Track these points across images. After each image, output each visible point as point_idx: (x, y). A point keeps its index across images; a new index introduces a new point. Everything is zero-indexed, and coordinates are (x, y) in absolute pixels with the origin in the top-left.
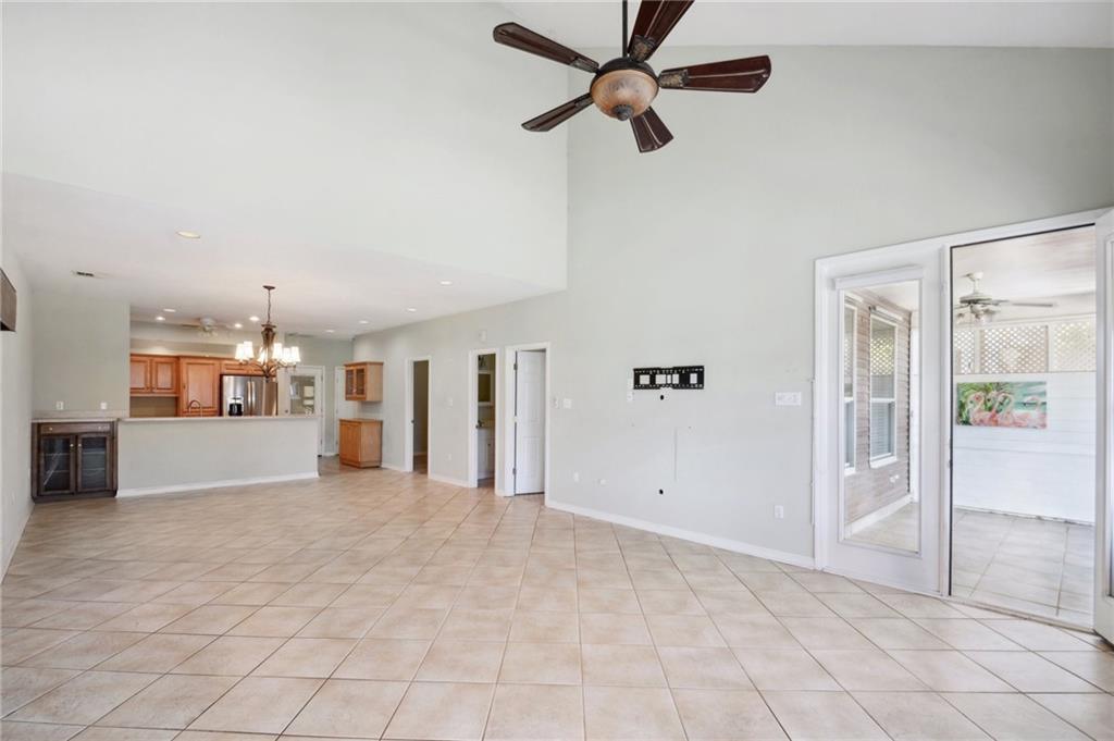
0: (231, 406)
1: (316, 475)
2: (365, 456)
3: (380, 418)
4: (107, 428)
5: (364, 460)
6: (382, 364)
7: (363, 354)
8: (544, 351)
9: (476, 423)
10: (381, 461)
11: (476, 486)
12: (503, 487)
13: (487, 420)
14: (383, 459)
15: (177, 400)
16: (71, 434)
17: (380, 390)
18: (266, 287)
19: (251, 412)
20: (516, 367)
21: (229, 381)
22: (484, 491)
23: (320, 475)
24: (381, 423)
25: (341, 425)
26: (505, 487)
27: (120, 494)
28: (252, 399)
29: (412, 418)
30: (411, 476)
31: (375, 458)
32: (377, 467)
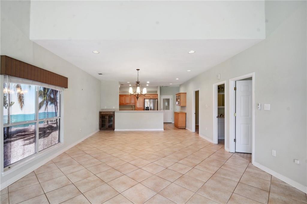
0: (146, 107)
1: (163, 130)
2: (180, 124)
3: (186, 112)
4: (113, 113)
5: (180, 126)
6: (186, 93)
7: (182, 91)
8: (250, 79)
9: (217, 116)
10: (186, 127)
11: (217, 143)
12: (228, 147)
13: (221, 115)
14: (187, 126)
15: (135, 106)
16: (106, 114)
17: (186, 102)
18: (137, 70)
19: (151, 110)
20: (235, 89)
21: (147, 101)
22: (220, 146)
23: (164, 130)
24: (186, 114)
25: (175, 114)
26: (230, 147)
27: (115, 130)
28: (152, 105)
29: (195, 112)
30: (194, 134)
31: (184, 125)
32: (185, 128)
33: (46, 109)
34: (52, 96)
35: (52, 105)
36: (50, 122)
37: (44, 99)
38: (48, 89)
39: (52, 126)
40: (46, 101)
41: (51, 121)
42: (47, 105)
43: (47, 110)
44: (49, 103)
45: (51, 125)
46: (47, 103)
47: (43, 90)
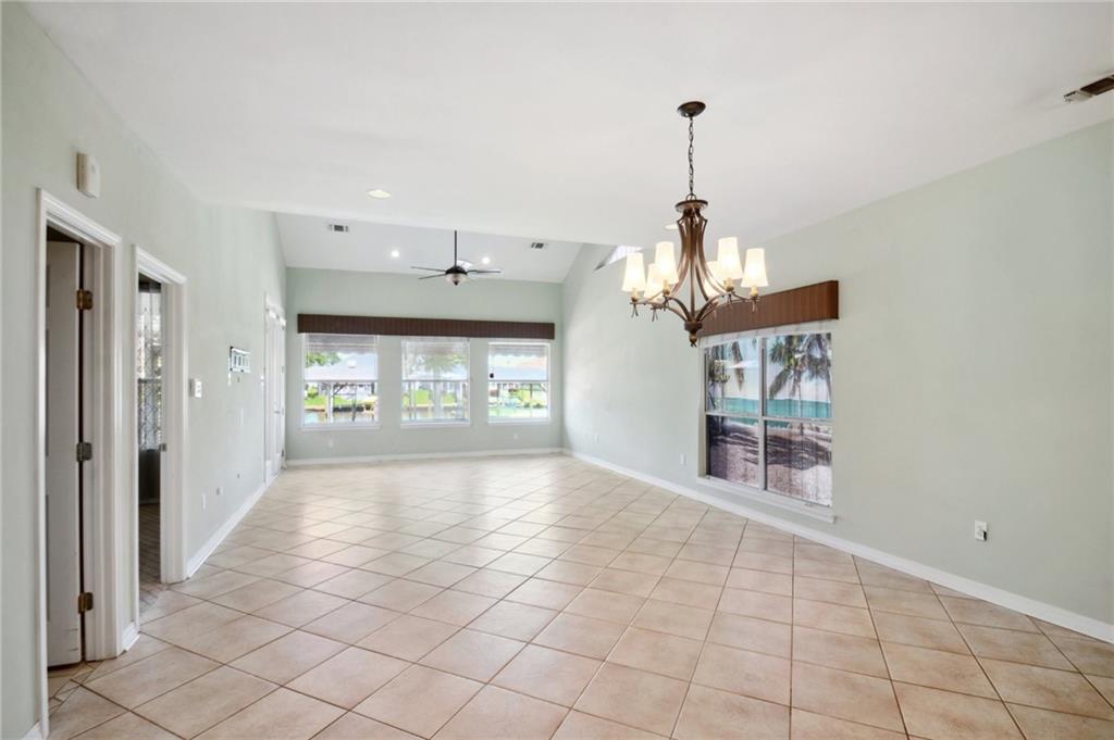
33: (794, 390)
34: (817, 354)
35: (814, 381)
36: (810, 432)
37: (787, 364)
38: (800, 338)
39: (817, 444)
40: (795, 371)
41: (812, 429)
42: (797, 381)
43: (797, 393)
44: (806, 374)
45: (815, 440)
46: (799, 374)
47: (784, 343)
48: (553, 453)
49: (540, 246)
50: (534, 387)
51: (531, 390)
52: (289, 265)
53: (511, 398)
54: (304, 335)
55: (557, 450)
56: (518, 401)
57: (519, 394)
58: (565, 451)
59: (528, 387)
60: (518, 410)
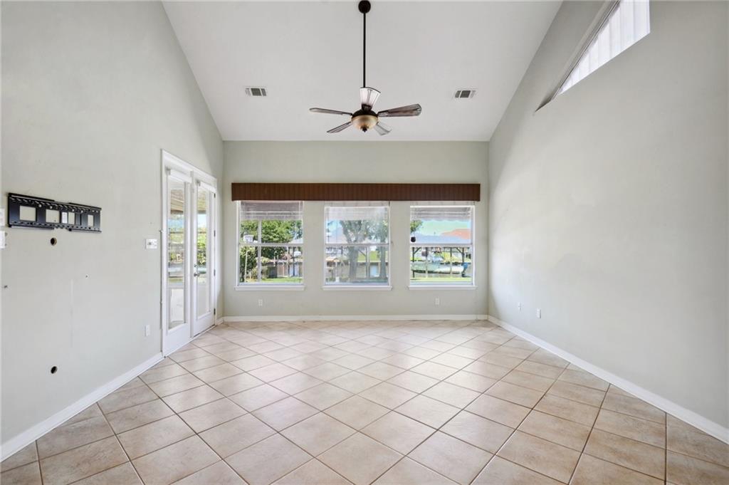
48: (478, 321)
49: (466, 94)
50: (453, 250)
51: (451, 252)
52: (224, 139)
53: (436, 257)
54: (238, 203)
55: (482, 317)
56: (441, 259)
57: (443, 254)
58: (491, 319)
59: (449, 250)
60: (441, 266)
